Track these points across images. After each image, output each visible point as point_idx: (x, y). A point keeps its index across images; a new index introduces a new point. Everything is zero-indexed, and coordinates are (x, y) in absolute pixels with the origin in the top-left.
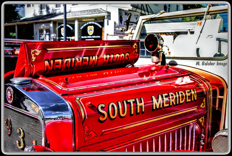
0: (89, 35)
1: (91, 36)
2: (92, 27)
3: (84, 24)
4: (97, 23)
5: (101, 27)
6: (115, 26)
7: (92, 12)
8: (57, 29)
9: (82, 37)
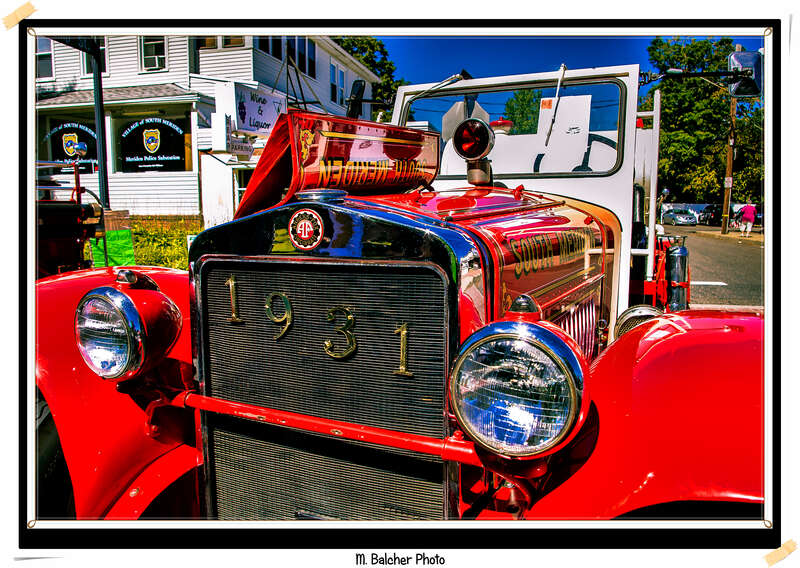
0: (148, 154)
1: (155, 155)
2: (156, 133)
3: (133, 123)
4: (170, 121)
5: (181, 132)
6: (227, 129)
7: (151, 92)
8: (48, 136)
9: (128, 159)
